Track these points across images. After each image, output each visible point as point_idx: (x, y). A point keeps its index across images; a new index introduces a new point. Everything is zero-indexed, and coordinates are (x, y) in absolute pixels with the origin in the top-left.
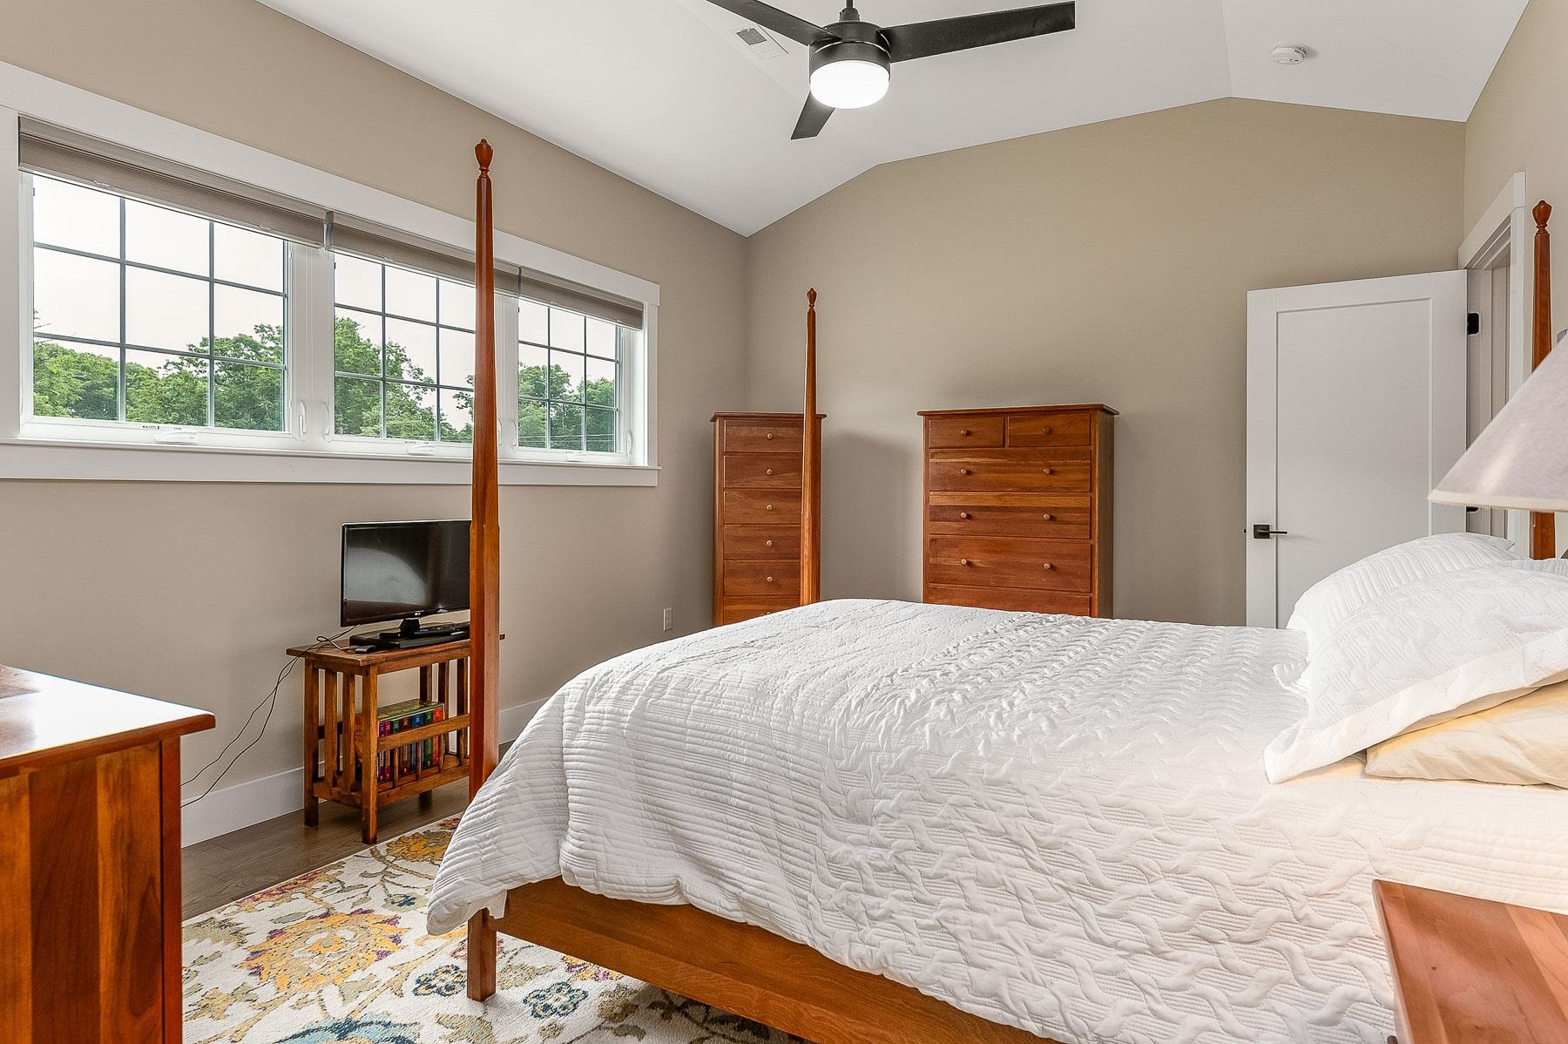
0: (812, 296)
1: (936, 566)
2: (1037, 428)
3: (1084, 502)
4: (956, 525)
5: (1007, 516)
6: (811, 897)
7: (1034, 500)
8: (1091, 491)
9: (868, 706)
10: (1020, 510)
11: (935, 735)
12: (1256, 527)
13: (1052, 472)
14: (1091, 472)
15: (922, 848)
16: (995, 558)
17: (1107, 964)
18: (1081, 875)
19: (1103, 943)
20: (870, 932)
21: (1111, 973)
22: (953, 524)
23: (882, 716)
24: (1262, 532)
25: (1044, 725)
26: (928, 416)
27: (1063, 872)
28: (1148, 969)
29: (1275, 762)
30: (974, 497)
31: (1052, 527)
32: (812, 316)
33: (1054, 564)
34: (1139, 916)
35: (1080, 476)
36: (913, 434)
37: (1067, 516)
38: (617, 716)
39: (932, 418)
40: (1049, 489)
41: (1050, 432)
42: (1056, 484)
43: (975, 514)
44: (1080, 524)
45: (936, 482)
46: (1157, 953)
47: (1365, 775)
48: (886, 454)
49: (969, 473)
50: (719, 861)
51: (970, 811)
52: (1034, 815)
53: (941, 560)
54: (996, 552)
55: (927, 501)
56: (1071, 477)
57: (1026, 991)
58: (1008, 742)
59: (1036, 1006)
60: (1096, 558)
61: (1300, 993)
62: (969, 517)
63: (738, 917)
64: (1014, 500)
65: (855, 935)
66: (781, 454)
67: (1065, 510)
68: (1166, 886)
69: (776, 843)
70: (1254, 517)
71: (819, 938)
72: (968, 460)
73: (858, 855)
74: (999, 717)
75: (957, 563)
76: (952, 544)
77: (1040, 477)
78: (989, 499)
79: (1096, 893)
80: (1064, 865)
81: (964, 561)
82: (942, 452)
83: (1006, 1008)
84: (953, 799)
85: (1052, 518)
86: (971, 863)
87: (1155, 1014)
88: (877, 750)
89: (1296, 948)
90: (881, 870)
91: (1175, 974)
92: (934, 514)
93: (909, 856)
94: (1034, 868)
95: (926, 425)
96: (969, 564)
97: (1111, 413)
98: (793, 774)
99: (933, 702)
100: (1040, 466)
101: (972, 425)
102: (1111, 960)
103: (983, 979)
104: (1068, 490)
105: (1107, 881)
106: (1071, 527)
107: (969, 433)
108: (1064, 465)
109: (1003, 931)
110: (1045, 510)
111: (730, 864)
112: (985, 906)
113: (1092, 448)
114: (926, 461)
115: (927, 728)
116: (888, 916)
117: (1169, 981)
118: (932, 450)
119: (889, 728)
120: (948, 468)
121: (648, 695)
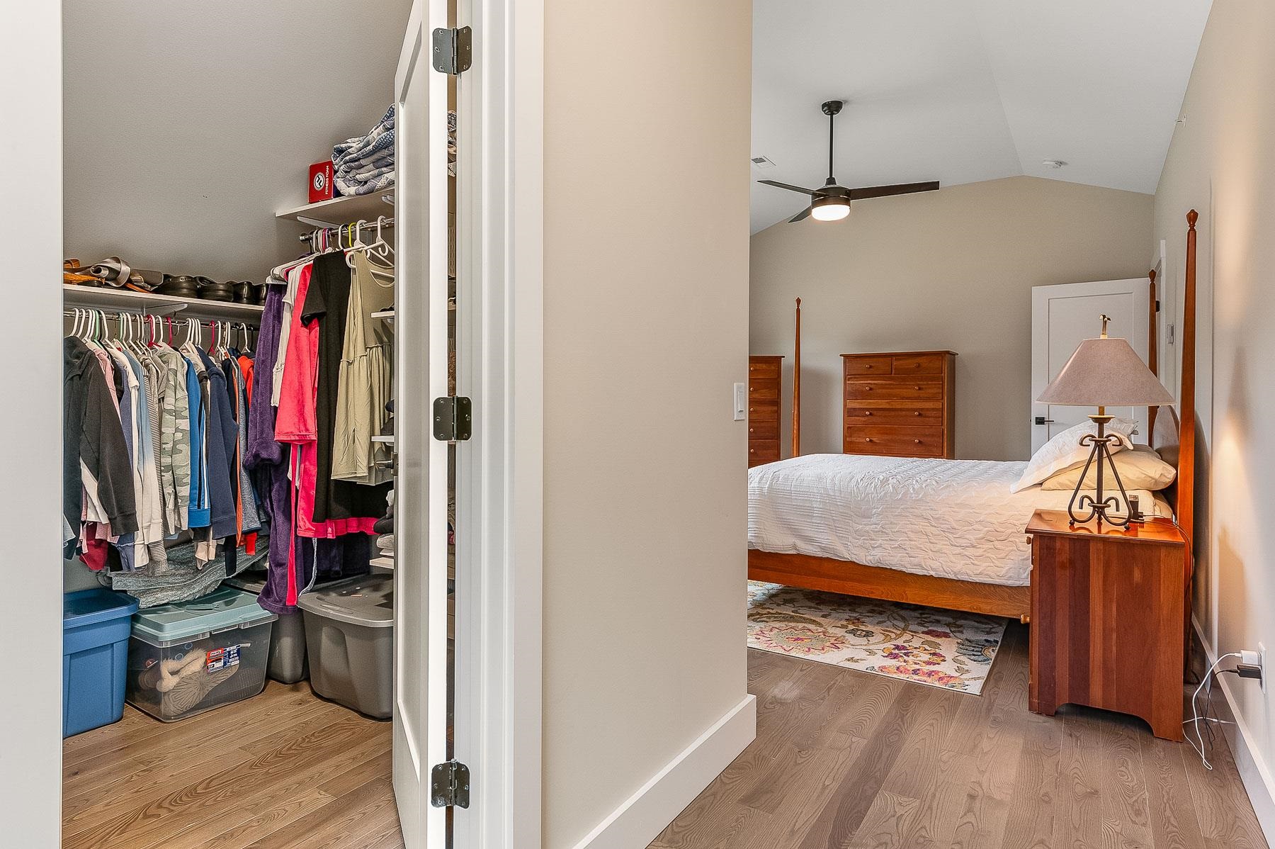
0: (798, 301)
1: (851, 442)
2: (912, 363)
3: (938, 405)
4: (863, 419)
5: (893, 413)
6: (849, 544)
7: (908, 405)
8: (942, 399)
9: (865, 480)
10: (901, 410)
11: (893, 487)
12: (1037, 418)
13: (920, 389)
14: (943, 388)
15: (891, 523)
16: (886, 437)
17: (957, 552)
18: (949, 527)
19: (955, 546)
20: (873, 553)
21: (960, 554)
22: (861, 418)
23: (872, 483)
24: (1040, 421)
25: (934, 483)
26: (846, 357)
27: (942, 526)
28: (970, 552)
29: (1014, 487)
30: (874, 403)
31: (920, 419)
32: (798, 311)
33: (921, 440)
34: (967, 536)
35: (935, 391)
36: (836, 367)
37: (928, 413)
38: (761, 489)
39: (847, 358)
40: (918, 398)
41: (919, 366)
42: (921, 395)
43: (875, 412)
44: (936, 417)
45: (849, 395)
46: (974, 547)
47: (1042, 490)
48: (821, 379)
49: (871, 389)
50: (812, 535)
51: (908, 510)
52: (932, 509)
53: (853, 439)
54: (887, 434)
55: (845, 406)
56: (930, 391)
57: (930, 563)
58: (921, 488)
59: (934, 567)
60: (945, 437)
61: (1018, 553)
62: (871, 414)
63: (820, 554)
64: (897, 404)
65: (867, 554)
66: (759, 379)
67: (928, 409)
68: (976, 526)
69: (834, 527)
70: (1035, 414)
71: (853, 556)
72: (870, 382)
73: (867, 528)
74: (917, 481)
75: (864, 440)
76: (860, 430)
77: (913, 391)
78: (883, 404)
79: (954, 531)
80: (943, 524)
81: (868, 439)
82: (855, 378)
83: (923, 568)
84: (902, 507)
85: (920, 414)
86: (910, 526)
87: (973, 564)
88: (872, 493)
89: (1017, 540)
90: (876, 532)
91: (980, 552)
92: (849, 412)
93: (886, 526)
94: (933, 526)
95: (845, 363)
96: (871, 441)
97: (954, 355)
98: (839, 503)
99: (890, 478)
100: (913, 385)
101: (872, 362)
102: (958, 550)
103: (916, 561)
104: (928, 399)
105: (957, 527)
106: (930, 419)
107: (871, 367)
108: (928, 384)
109: (922, 546)
110: (915, 410)
111: (816, 536)
112: (915, 539)
113: (943, 375)
114: (845, 383)
115: (890, 485)
116: (880, 546)
117: (977, 554)
118: (848, 376)
119: (875, 487)
120: (858, 387)
121: (772, 480)
